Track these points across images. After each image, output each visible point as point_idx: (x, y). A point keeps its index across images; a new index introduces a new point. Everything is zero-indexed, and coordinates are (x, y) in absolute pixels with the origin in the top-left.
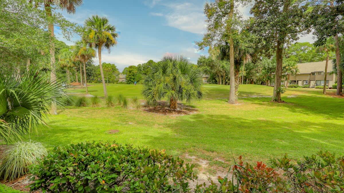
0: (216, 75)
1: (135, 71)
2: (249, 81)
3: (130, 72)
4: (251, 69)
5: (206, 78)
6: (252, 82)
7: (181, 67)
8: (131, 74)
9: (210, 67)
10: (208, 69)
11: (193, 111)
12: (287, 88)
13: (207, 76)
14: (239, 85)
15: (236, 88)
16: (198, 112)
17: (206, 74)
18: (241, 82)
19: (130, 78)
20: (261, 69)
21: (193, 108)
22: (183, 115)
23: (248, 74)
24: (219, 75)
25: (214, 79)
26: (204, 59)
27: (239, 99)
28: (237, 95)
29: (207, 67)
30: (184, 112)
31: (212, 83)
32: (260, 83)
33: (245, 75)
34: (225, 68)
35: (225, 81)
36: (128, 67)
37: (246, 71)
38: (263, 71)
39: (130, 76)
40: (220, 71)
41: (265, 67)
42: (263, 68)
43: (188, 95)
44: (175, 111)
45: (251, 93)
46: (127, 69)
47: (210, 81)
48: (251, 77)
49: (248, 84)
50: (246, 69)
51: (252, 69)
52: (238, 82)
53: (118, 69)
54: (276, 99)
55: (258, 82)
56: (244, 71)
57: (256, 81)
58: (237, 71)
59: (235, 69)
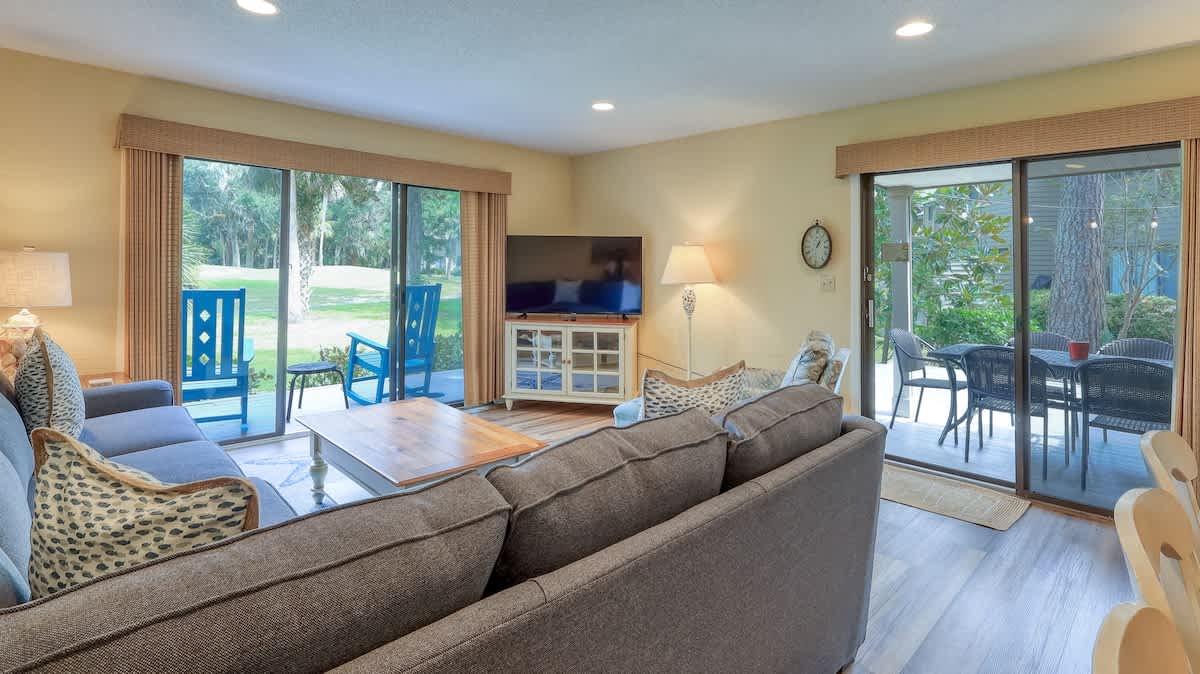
0: (217, 230)
2: (344, 256)
4: (348, 218)
6: (352, 259)
12: (450, 276)
14: (313, 268)
15: (304, 276)
18: (317, 259)
20: (379, 218)
23: (339, 230)
24: (230, 230)
25: (207, 245)
27: (313, 308)
28: (308, 296)
32: (381, 262)
33: (330, 234)
34: (256, 206)
35: (256, 252)
37: (333, 222)
38: (387, 225)
40: (233, 216)
45: (353, 293)
48: (350, 241)
49: (340, 264)
50: (331, 213)
51: (353, 216)
52: (308, 259)
55: (374, 259)
56: (327, 220)
57: (365, 257)
58: (306, 226)
59: (299, 219)
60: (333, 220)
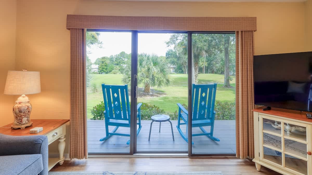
0: (183, 66)
1: (108, 62)
2: (211, 71)
3: (103, 62)
5: (174, 68)
6: (213, 72)
7: (153, 61)
8: (103, 64)
9: (177, 59)
10: (175, 60)
11: (163, 95)
13: (174, 66)
14: (199, 74)
15: (196, 76)
16: (166, 95)
17: (174, 65)
19: (103, 68)
20: (219, 60)
21: (163, 93)
22: (155, 97)
23: (209, 64)
24: (185, 66)
25: (181, 69)
26: (172, 51)
28: (197, 82)
29: (174, 58)
30: (155, 95)
31: (179, 73)
32: (220, 73)
33: (207, 65)
36: (100, 58)
38: (221, 62)
39: (103, 66)
41: (222, 59)
42: (221, 60)
43: (159, 82)
44: (148, 95)
46: (99, 60)
47: (177, 71)
48: (212, 67)
49: (210, 73)
50: (207, 60)
51: (212, 60)
52: (197, 72)
53: (90, 60)
54: (226, 85)
55: (218, 72)
56: (206, 62)
57: (216, 71)
58: (197, 63)
59: (194, 61)
60: (208, 62)
